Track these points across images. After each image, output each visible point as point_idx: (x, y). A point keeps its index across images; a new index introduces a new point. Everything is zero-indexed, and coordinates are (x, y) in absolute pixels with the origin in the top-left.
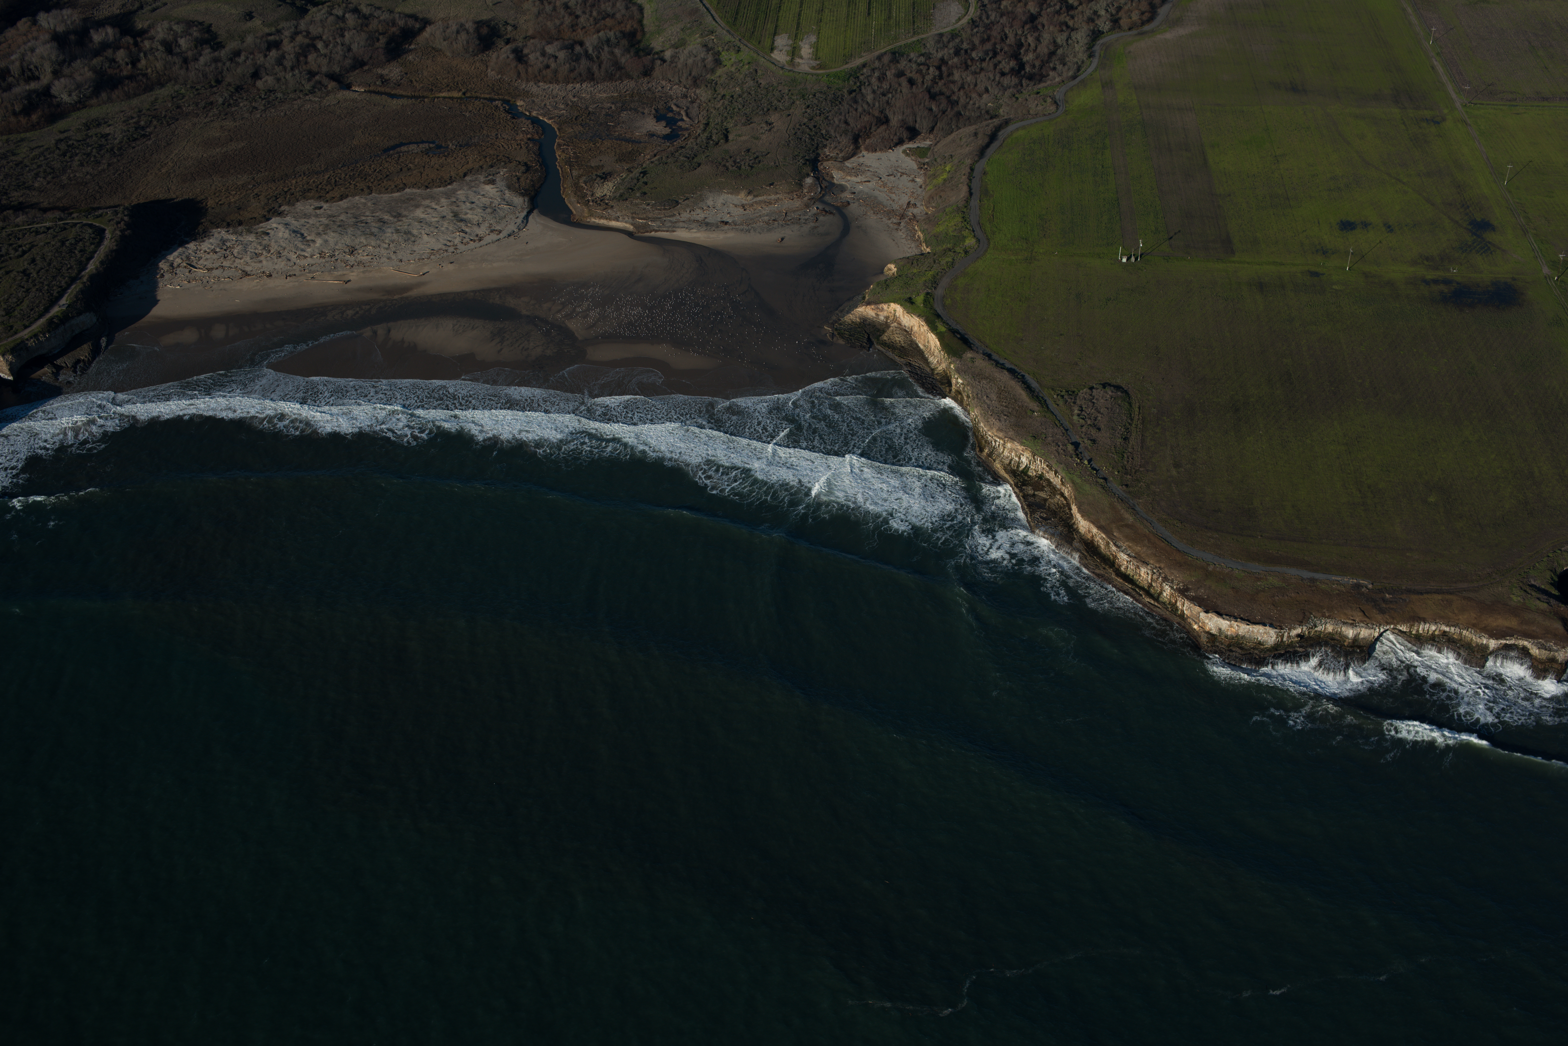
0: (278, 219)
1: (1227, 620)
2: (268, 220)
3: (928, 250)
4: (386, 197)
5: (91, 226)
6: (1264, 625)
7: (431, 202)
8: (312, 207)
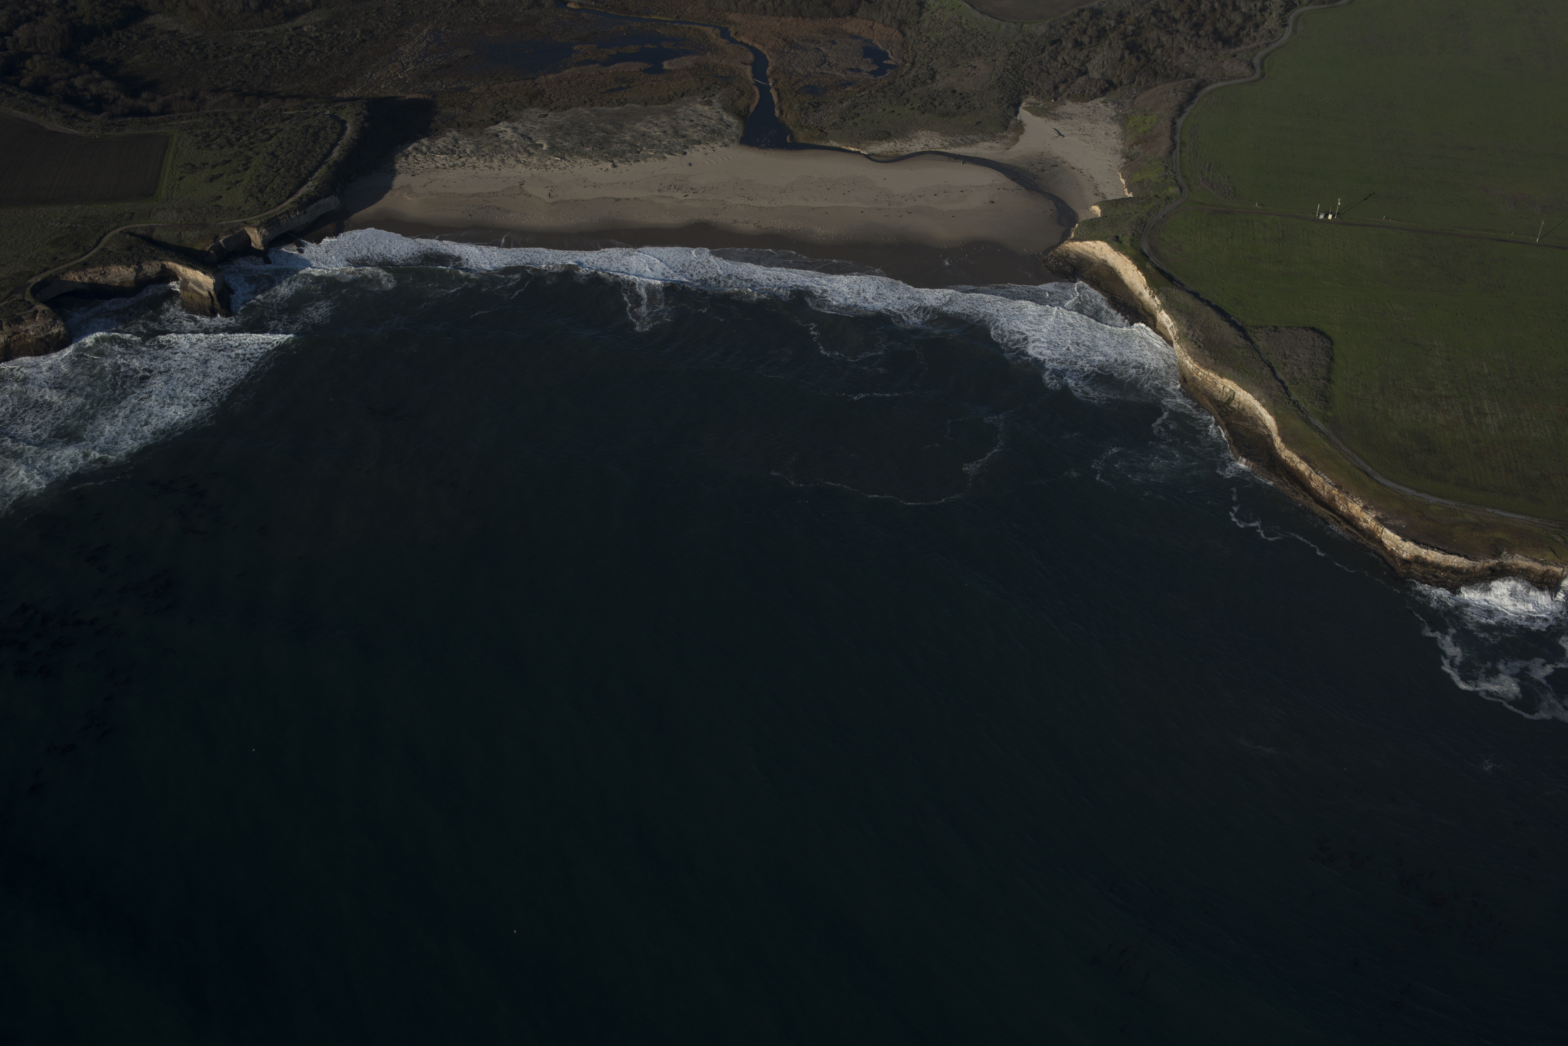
0: (506, 123)
2: (497, 123)
3: (1131, 195)
4: (608, 110)
5: (333, 116)
6: (1460, 556)
7: (652, 118)
8: (538, 114)
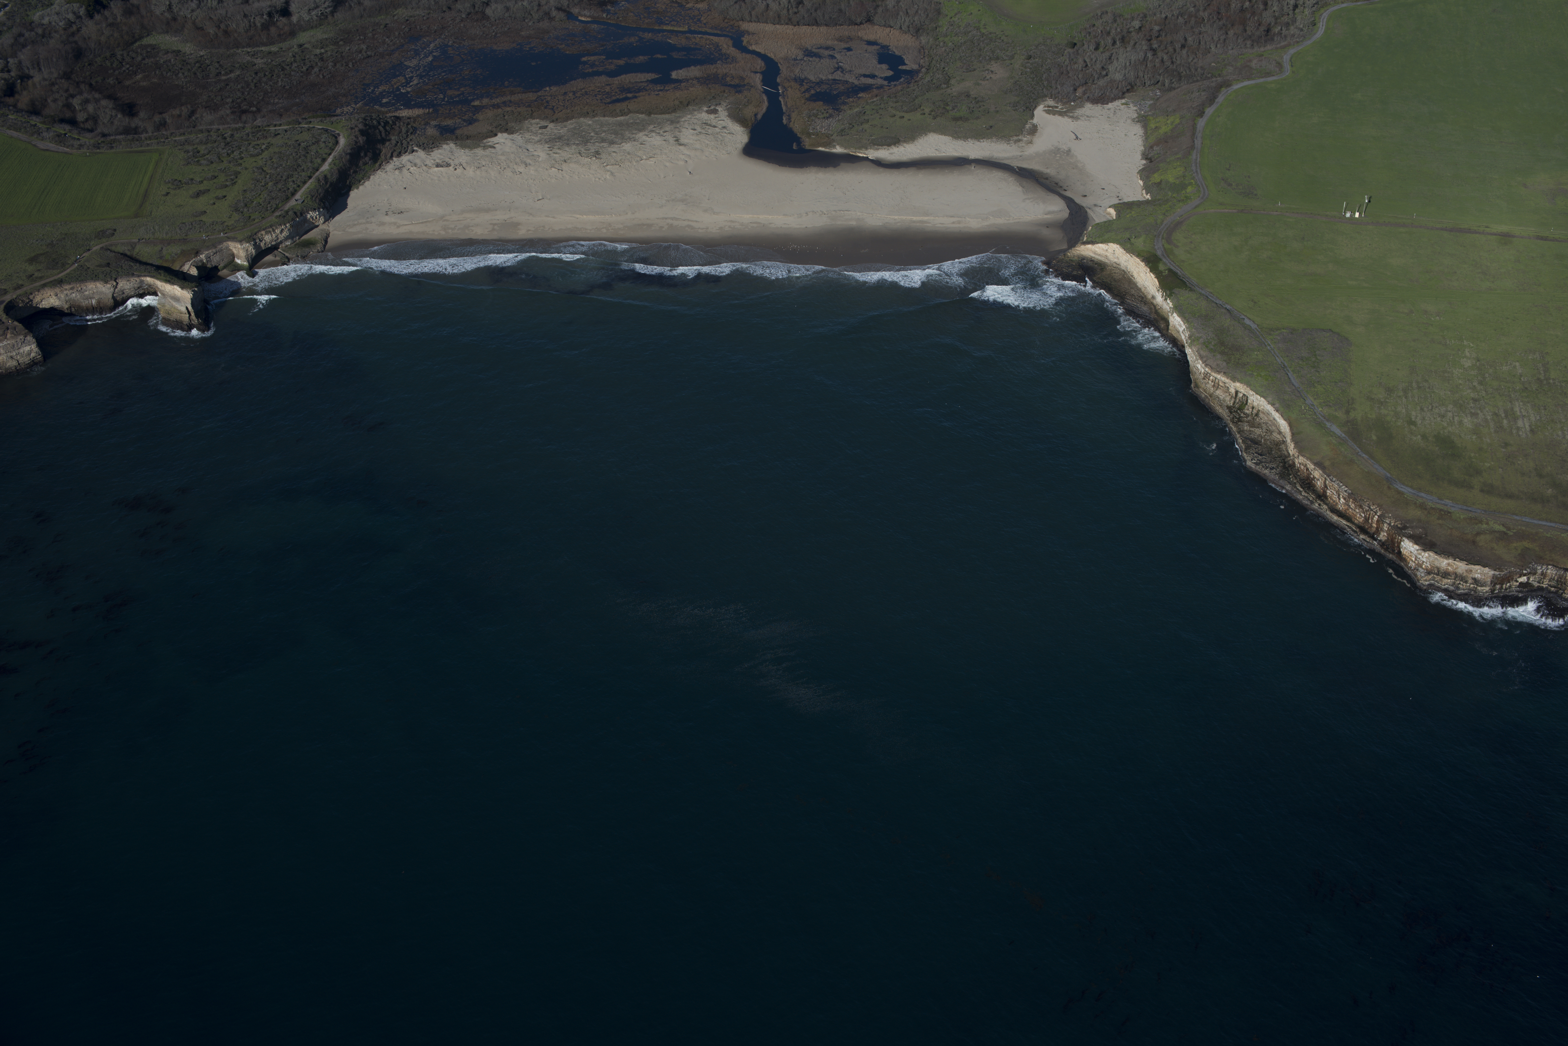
0: (505, 135)
1: (1446, 558)
2: (496, 135)
3: (1148, 197)
4: (610, 120)
5: (327, 130)
6: (1484, 566)
7: (654, 127)
8: (539, 125)
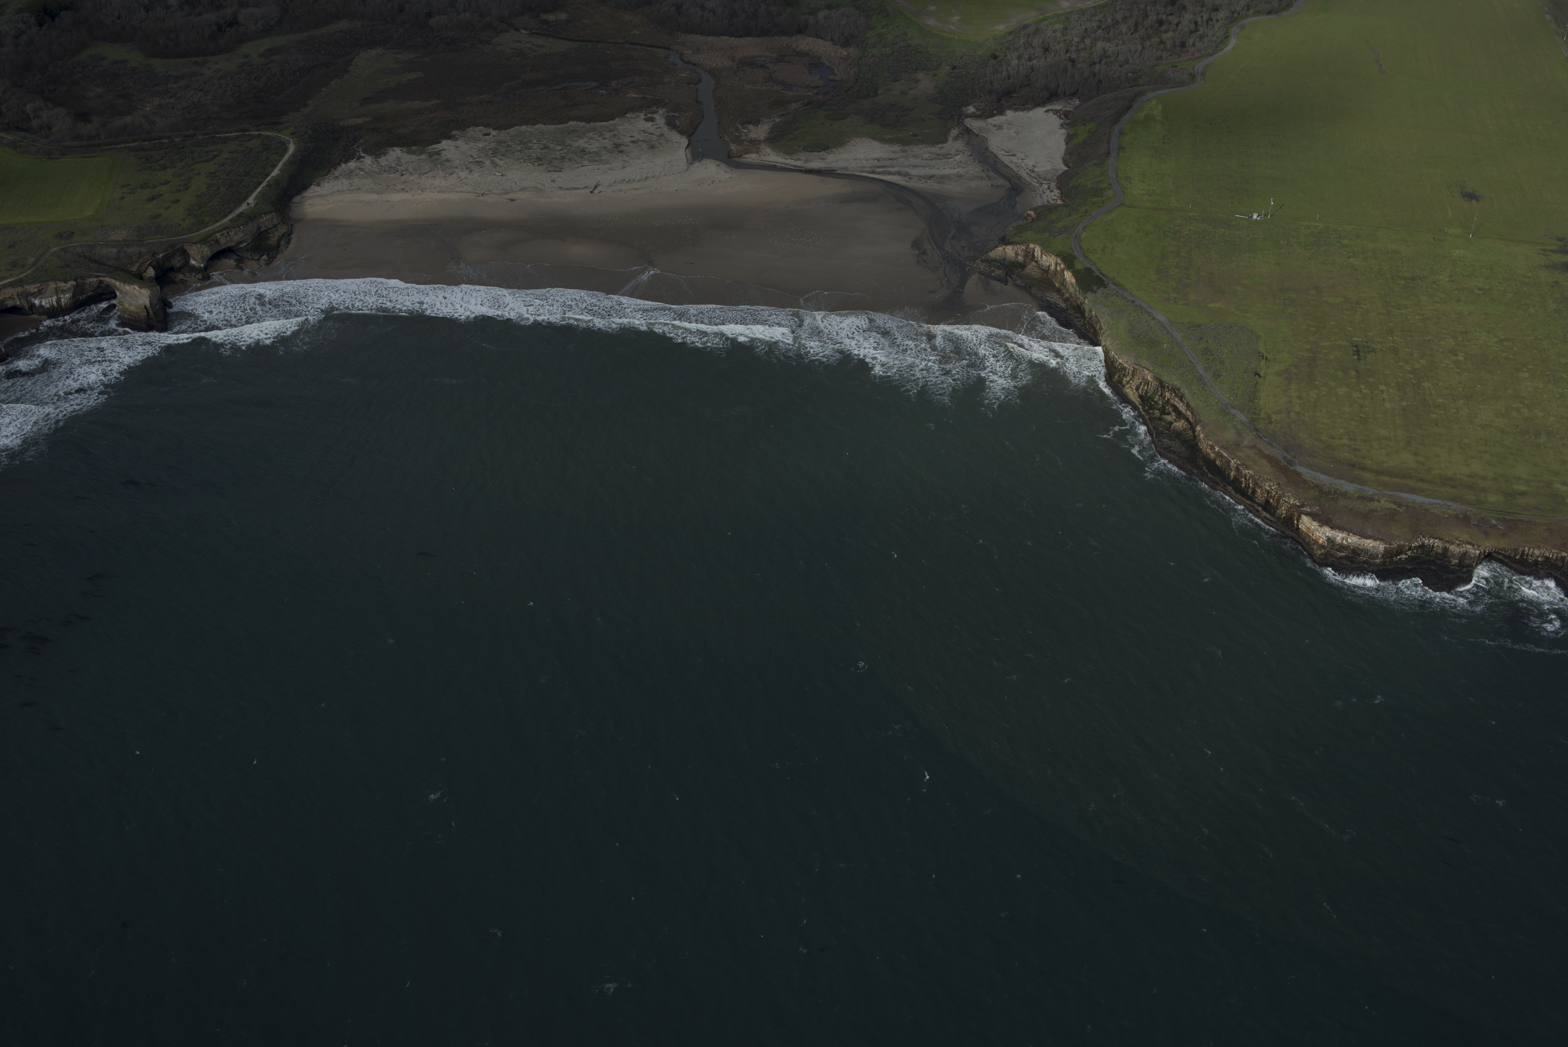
0: (449, 142)
1: (1340, 533)
2: (440, 141)
5: (275, 138)
6: (1375, 540)
7: (594, 134)
8: (482, 133)
